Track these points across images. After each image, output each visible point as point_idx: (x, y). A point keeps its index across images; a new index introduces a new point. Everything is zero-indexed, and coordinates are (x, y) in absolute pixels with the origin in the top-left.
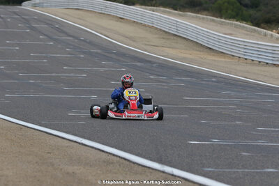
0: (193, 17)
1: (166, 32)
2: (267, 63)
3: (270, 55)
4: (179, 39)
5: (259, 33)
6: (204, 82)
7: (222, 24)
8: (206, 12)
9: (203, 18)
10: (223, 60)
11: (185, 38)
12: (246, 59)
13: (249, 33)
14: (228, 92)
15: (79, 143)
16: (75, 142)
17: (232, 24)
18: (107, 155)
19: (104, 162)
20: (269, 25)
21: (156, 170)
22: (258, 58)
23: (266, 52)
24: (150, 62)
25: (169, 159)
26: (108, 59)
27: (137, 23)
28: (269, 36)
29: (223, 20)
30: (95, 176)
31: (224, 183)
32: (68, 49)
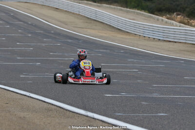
0: (107, 7)
1: (88, 18)
2: (159, 40)
3: (162, 34)
4: (98, 24)
5: (154, 18)
6: (115, 53)
7: (127, 12)
8: (116, 4)
9: (114, 8)
10: (128, 37)
11: (102, 22)
12: (145, 37)
13: (146, 18)
14: (133, 60)
15: (28, 97)
16: (25, 95)
17: (134, 12)
18: (48, 104)
19: (46, 109)
20: (160, 12)
21: (82, 115)
22: (153, 36)
23: (158, 32)
24: (77, 39)
25: (91, 107)
26: (48, 37)
27: (68, 12)
28: (160, 21)
29: (128, 9)
30: (39, 119)
31: (130, 123)
32: (20, 31)
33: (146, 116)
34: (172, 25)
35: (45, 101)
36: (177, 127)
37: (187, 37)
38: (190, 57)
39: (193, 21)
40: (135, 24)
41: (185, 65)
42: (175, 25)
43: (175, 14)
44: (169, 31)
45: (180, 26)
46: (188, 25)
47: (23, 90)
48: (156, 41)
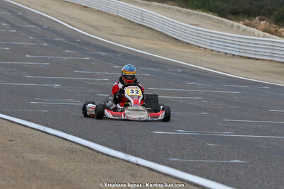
0: (159, 7)
1: (131, 22)
2: (234, 55)
3: (237, 47)
4: (144, 29)
5: (226, 24)
6: (169, 73)
7: (188, 14)
8: (172, 2)
9: (169, 8)
10: (189, 50)
11: (150, 28)
12: (212, 50)
13: (215, 24)
14: (194, 83)
15: (42, 132)
16: (38, 130)
18: (70, 143)
19: (67, 150)
20: (236, 16)
21: (120, 159)
22: (225, 49)
23: (232, 44)
24: (114, 51)
25: (134, 149)
26: (71, 47)
27: (102, 12)
28: (235, 28)
29: (189, 10)
30: (58, 164)
31: (190, 173)
32: (31, 38)
33: (214, 163)
34: (253, 34)
35: (67, 138)
36: (258, 179)
37: (274, 52)
38: (278, 81)
39: (283, 29)
40: (199, 32)
41: (270, 92)
42: (256, 34)
43: (257, 18)
44: (249, 43)
45: (264, 37)
46: (276, 35)
47: (35, 122)
48: (229, 57)
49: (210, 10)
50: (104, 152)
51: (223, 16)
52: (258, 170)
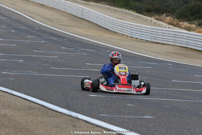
0: (94, 6)
1: (74, 16)
2: (147, 41)
3: (150, 35)
4: (84, 22)
5: (142, 19)
6: (101, 53)
7: (115, 11)
8: (103, 3)
9: (102, 7)
10: (115, 37)
11: (88, 21)
12: (132, 37)
13: (134, 18)
15: (10, 94)
16: (7, 92)
18: (30, 102)
19: (28, 107)
20: (149, 13)
21: (65, 114)
22: (141, 36)
23: (146, 33)
24: (62, 37)
25: (75, 107)
26: (32, 34)
27: (54, 9)
28: (149, 21)
29: (116, 8)
30: (21, 117)
31: (114, 125)
32: (3, 26)
33: (132, 118)
34: (161, 26)
35: (27, 98)
36: (163, 130)
37: (176, 39)
38: (178, 60)
39: (182, 23)
40: (123, 24)
41: (172, 68)
42: (163, 26)
43: (164, 15)
44: (158, 32)
45: (169, 28)
46: (178, 27)
47: (5, 87)
48: (144, 42)
49: (131, 8)
50: (54, 109)
51: (140, 13)
52: (163, 123)
